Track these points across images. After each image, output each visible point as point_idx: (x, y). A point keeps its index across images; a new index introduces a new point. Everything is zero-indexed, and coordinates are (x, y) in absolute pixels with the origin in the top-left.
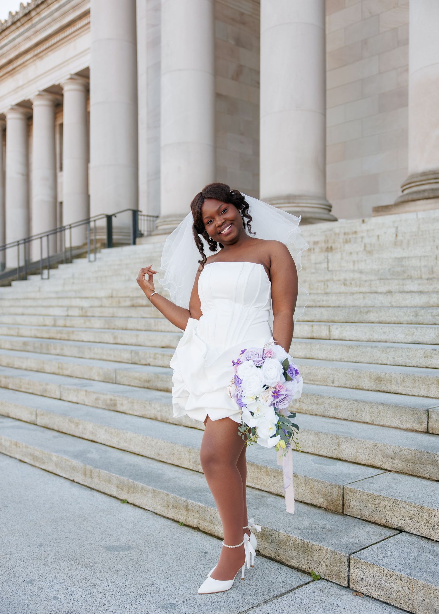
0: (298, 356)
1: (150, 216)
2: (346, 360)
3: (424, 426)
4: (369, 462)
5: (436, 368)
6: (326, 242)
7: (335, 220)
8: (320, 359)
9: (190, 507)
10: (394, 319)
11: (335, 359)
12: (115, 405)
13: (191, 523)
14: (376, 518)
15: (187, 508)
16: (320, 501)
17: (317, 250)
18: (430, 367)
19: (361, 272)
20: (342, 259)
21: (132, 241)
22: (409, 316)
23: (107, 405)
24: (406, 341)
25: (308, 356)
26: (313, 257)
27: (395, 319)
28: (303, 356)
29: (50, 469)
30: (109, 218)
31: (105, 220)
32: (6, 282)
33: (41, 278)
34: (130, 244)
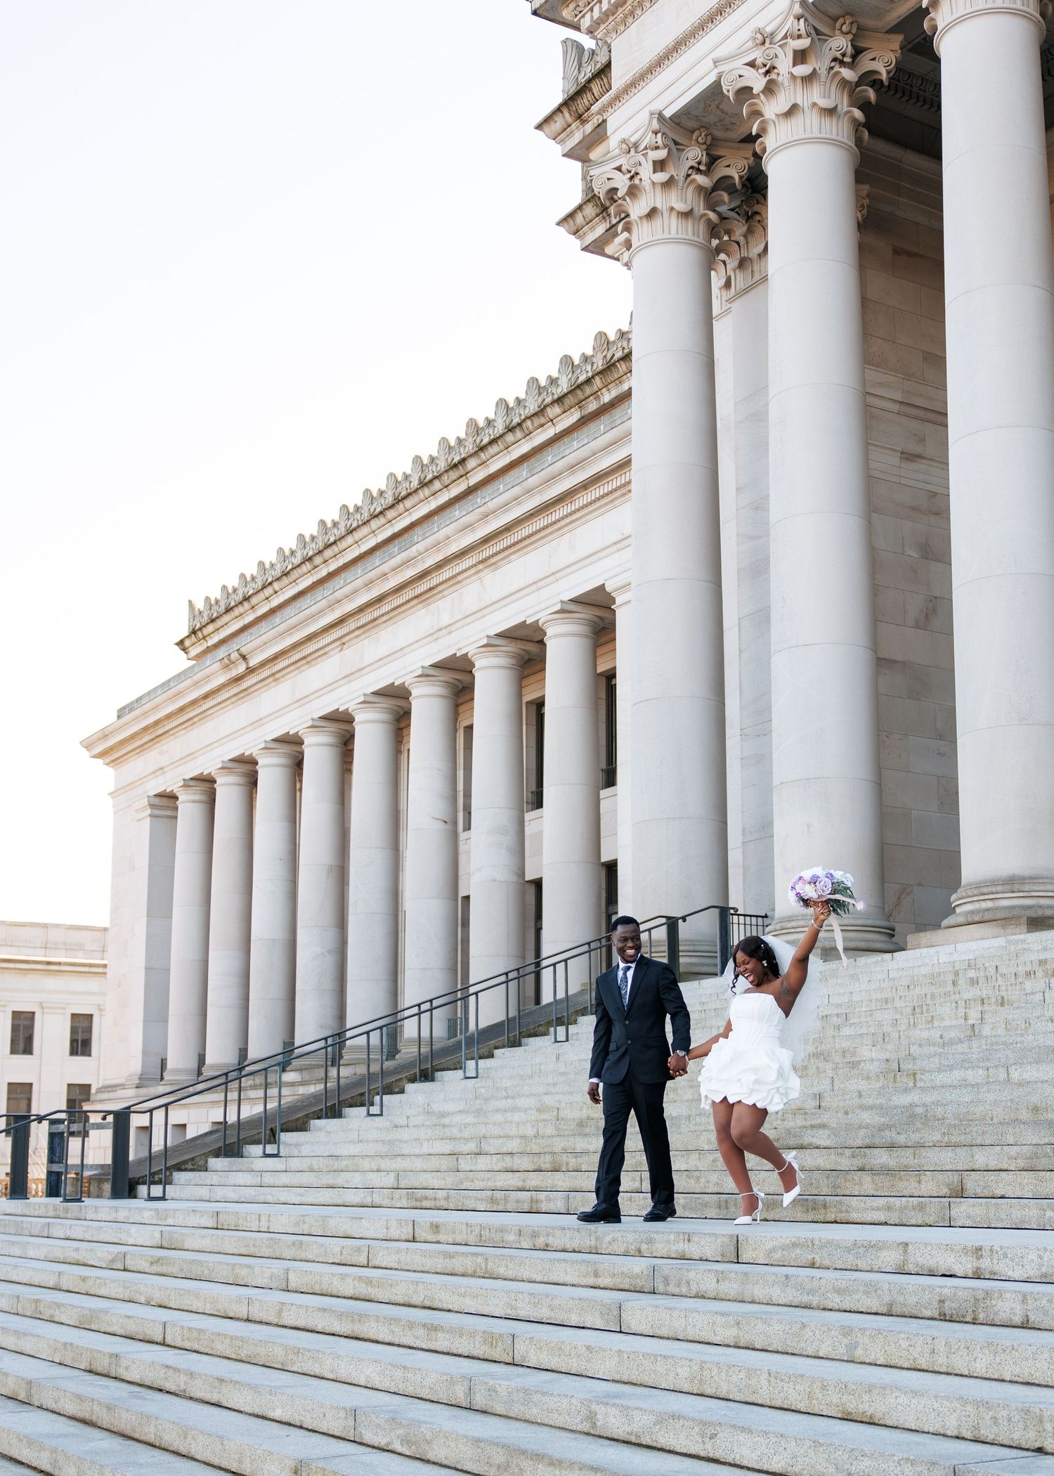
1: (751, 916)
4: (998, 1168)
9: (828, 1205)
13: (829, 1220)
14: (986, 1193)
15: (825, 1206)
16: (945, 1191)
17: (1040, 974)
21: (718, 967)
26: (1028, 985)
30: (672, 924)
31: (664, 928)
32: (484, 1051)
33: (553, 1040)
34: (717, 975)
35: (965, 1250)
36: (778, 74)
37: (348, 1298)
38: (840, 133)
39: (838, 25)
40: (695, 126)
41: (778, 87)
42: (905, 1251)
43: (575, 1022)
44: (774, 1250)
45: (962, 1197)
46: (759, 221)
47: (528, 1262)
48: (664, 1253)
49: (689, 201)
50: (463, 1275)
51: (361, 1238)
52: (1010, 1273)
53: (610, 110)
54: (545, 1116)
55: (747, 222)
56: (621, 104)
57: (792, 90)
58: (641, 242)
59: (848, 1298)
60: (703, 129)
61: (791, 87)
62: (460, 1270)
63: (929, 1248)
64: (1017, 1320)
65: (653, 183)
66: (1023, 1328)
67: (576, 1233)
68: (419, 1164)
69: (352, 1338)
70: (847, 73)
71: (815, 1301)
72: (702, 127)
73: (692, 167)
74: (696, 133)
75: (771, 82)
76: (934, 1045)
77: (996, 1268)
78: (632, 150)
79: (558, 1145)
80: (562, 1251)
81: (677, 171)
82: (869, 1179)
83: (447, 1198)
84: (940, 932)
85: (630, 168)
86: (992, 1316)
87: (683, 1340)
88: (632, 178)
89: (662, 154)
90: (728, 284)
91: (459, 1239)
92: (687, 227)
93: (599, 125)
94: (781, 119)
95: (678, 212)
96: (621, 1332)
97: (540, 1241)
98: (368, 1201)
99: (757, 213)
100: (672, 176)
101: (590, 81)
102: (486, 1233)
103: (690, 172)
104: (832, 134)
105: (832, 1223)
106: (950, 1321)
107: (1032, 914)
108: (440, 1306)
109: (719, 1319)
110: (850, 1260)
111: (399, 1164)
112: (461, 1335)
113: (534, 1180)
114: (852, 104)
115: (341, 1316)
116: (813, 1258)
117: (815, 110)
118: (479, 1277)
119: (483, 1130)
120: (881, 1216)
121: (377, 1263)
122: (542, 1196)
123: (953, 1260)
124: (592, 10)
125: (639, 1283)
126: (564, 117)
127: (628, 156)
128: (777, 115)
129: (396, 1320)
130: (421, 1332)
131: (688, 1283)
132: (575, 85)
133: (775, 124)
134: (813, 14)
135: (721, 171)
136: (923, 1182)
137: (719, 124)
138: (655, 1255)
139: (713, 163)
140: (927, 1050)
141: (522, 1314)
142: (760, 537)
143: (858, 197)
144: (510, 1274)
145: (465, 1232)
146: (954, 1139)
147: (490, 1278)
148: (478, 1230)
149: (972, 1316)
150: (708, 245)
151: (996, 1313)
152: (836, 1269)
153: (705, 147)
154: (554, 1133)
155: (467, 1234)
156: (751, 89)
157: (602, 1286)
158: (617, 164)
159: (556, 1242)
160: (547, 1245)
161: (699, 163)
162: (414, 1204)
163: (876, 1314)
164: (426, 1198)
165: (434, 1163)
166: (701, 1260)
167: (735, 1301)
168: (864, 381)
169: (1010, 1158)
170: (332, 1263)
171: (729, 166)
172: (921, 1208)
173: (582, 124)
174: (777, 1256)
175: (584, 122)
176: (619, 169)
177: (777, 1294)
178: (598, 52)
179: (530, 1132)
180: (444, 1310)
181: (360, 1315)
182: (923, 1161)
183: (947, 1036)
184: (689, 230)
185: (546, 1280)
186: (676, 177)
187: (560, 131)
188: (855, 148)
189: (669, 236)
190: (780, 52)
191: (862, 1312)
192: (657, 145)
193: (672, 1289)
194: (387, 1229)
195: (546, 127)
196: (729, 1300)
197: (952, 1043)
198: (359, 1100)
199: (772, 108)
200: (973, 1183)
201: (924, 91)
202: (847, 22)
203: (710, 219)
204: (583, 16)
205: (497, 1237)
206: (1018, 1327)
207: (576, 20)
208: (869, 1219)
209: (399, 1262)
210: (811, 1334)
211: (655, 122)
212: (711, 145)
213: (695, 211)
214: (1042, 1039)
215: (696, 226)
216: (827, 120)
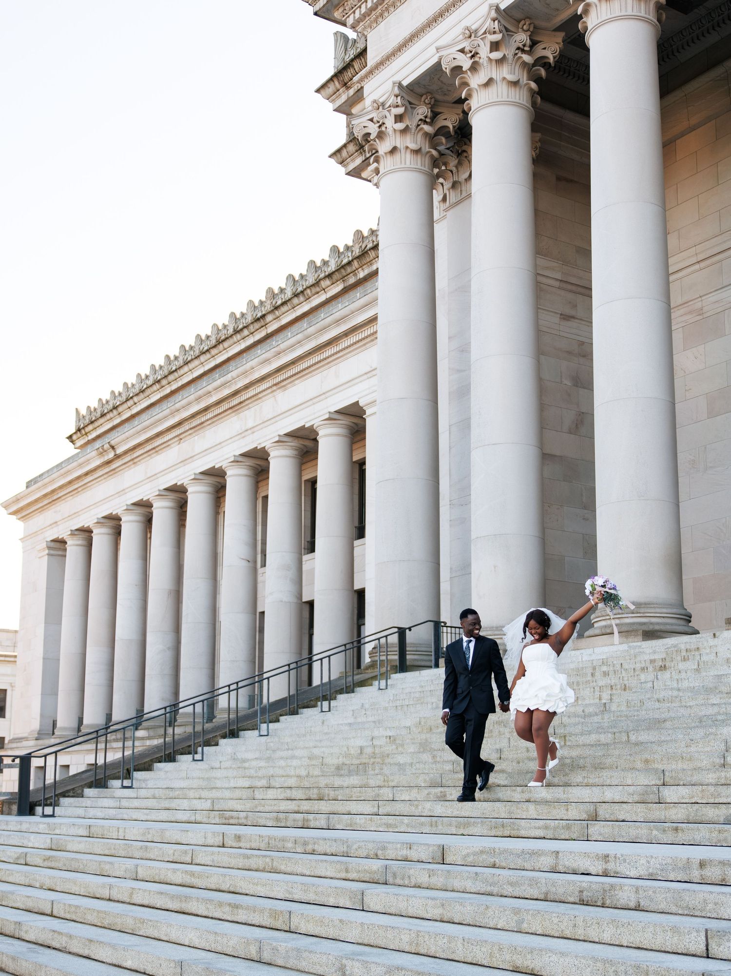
1: (455, 627)
3: (662, 781)
4: (621, 801)
6: (663, 660)
7: (697, 632)
12: (445, 796)
13: (506, 835)
14: (612, 818)
15: (503, 826)
16: (585, 816)
17: (651, 669)
19: (679, 690)
20: (671, 678)
21: (433, 663)
22: (695, 722)
23: (438, 797)
26: (643, 677)
29: (402, 830)
30: (402, 632)
31: (396, 635)
32: (273, 717)
33: (320, 710)
34: (431, 667)
35: (597, 857)
36: (480, 58)
37: (178, 885)
38: (521, 98)
39: (521, 25)
40: (423, 92)
41: (480, 66)
42: (557, 857)
43: (335, 698)
44: (468, 855)
45: (596, 820)
46: (466, 157)
47: (300, 862)
48: (393, 857)
49: (419, 143)
50: (256, 871)
51: (187, 844)
52: (628, 873)
53: (366, 80)
54: (314, 762)
55: (458, 157)
56: (373, 76)
57: (489, 69)
58: (386, 170)
59: (518, 889)
60: (429, 94)
61: (489, 67)
62: (254, 866)
63: (573, 855)
64: (632, 904)
65: (395, 130)
66: (636, 910)
67: (334, 843)
68: (227, 794)
69: (180, 913)
70: (526, 58)
71: (495, 890)
72: (428, 92)
73: (421, 120)
74: (424, 97)
75: (475, 63)
76: (578, 716)
77: (618, 869)
78: (381, 108)
79: (323, 782)
80: (324, 855)
81: (411, 122)
82: (533, 807)
83: (246, 818)
84: (583, 640)
85: (379, 120)
86: (615, 902)
87: (405, 916)
88: (380, 126)
89: (401, 110)
90: (444, 199)
91: (254, 845)
92: (417, 160)
93: (358, 90)
94: (482, 89)
95: (411, 150)
96: (363, 910)
97: (309, 848)
98: (193, 819)
99: (464, 151)
100: (407, 126)
101: (352, 60)
102: (272, 842)
103: (419, 123)
104: (516, 99)
105: (508, 837)
106: (587, 905)
107: (645, 628)
108: (240, 891)
109: (430, 902)
110: (520, 863)
111: (215, 794)
112: (254, 911)
113: (306, 806)
114: (530, 78)
115: (173, 897)
116: (495, 861)
117: (505, 83)
118: (268, 872)
119: (271, 772)
120: (541, 833)
121: (198, 862)
122: (311, 817)
123: (589, 864)
124: (354, 12)
125: (376, 877)
126: (335, 84)
127: (378, 111)
128: (479, 85)
129: (211, 901)
130: (227, 909)
131: (409, 877)
132: (342, 63)
133: (477, 91)
134: (504, 18)
135: (440, 123)
136: (570, 810)
137: (439, 91)
138: (387, 858)
139: (435, 117)
140: (573, 720)
141: (296, 897)
142: (464, 371)
143: (533, 141)
144: (289, 870)
145: (258, 841)
146: (591, 781)
147: (275, 872)
148: (267, 840)
149: (602, 902)
150: (430, 171)
151: (618, 900)
152: (510, 869)
153: (430, 106)
154: (320, 774)
155: (259, 842)
156: (462, 67)
157: (351, 879)
158: (370, 117)
159: (320, 848)
160: (314, 851)
161: (426, 117)
162: (224, 821)
163: (537, 899)
164: (232, 818)
165: (238, 794)
166: (418, 862)
167: (441, 890)
168: (536, 266)
169: (629, 794)
170: (168, 861)
172: (568, 827)
173: (347, 89)
174: (470, 859)
175: (348, 88)
176: (371, 120)
177: (469, 885)
178: (358, 41)
179: (303, 773)
180: (243, 894)
181: (186, 897)
182: (570, 795)
183: (587, 711)
184: (418, 162)
185: (312, 874)
186: (410, 126)
187: (332, 94)
188: (531, 108)
189: (405, 166)
190: (481, 43)
191: (527, 898)
192: (397, 104)
193: (398, 881)
194: (205, 838)
195: (322, 91)
196: (437, 889)
197: (590, 715)
198: (187, 750)
199: (475, 81)
200: (603, 811)
201: (579, 70)
202: (527, 23)
203: (433, 155)
204: (348, 17)
205: (280, 845)
206: (633, 910)
207: (343, 19)
208: (533, 835)
209: (213, 861)
210: (492, 913)
211: (396, 89)
212: (434, 105)
213: (423, 149)
214: (652, 714)
215: (423, 160)
216: (513, 89)
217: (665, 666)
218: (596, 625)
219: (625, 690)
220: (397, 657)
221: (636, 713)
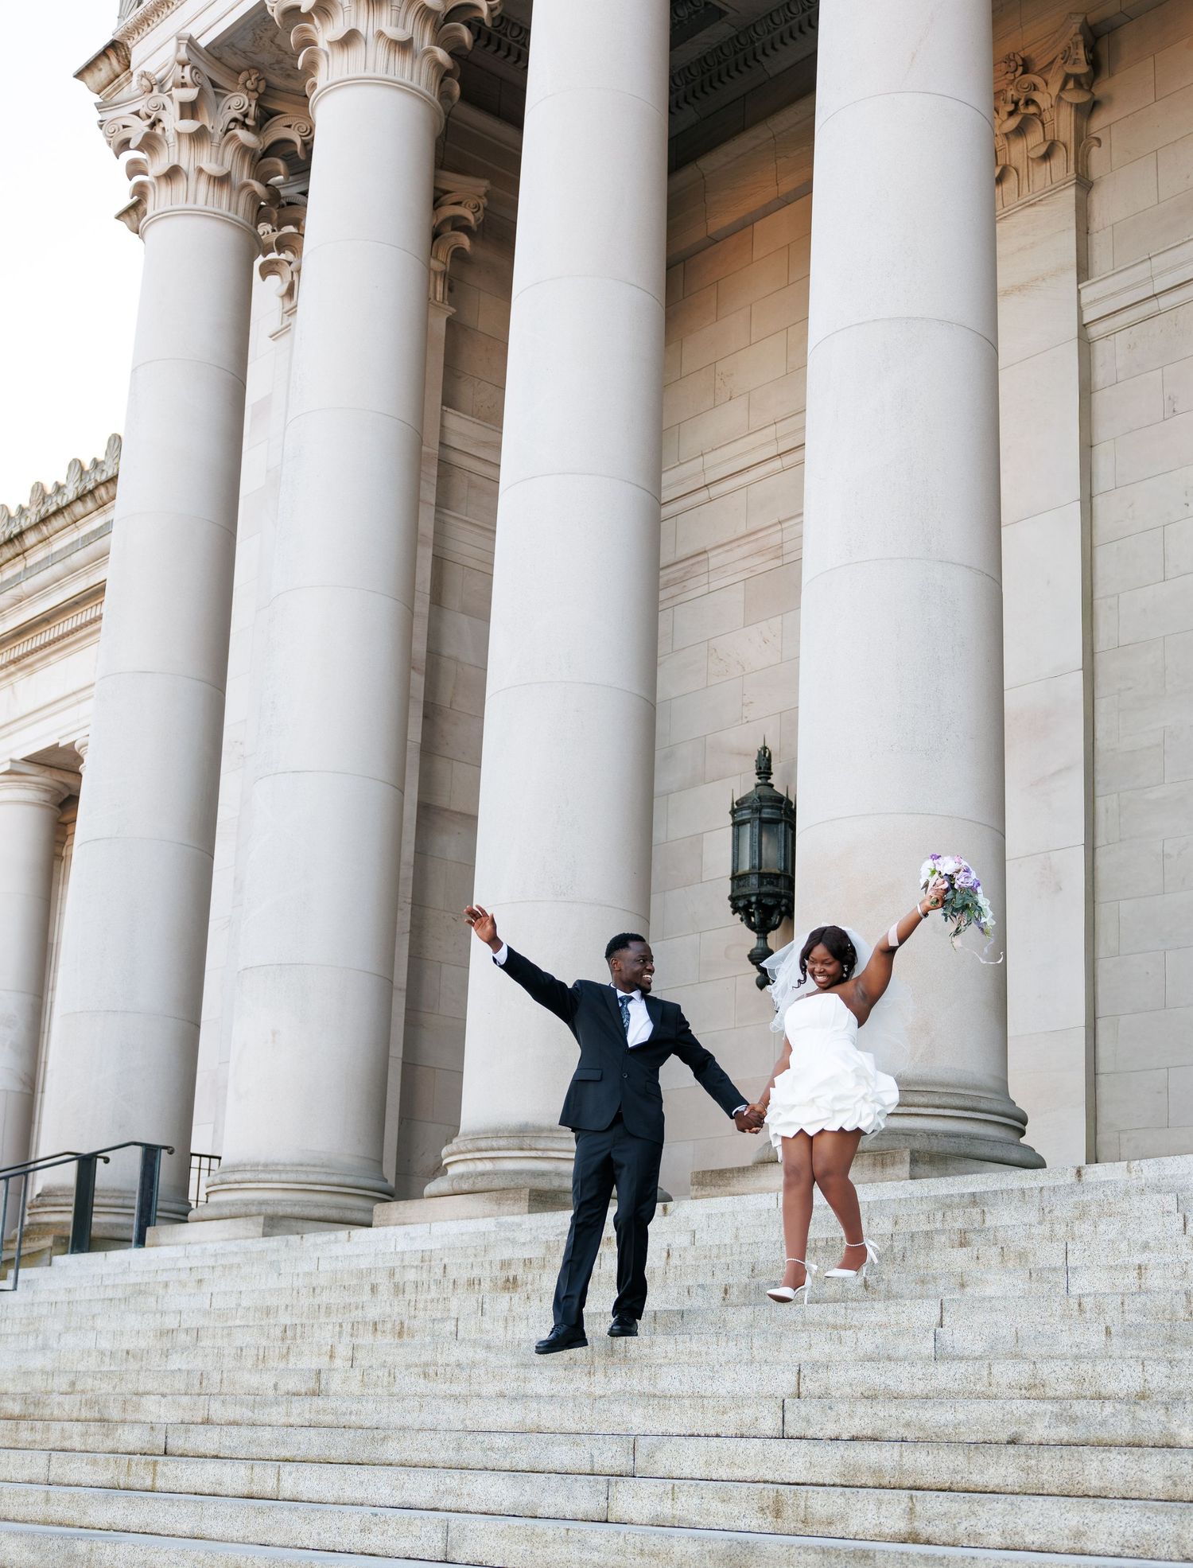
0: (180, 1534)
2: (251, 1540)
5: (374, 1555)
8: (213, 1540)
10: (423, 1457)
11: (235, 1540)
18: (366, 1552)
21: (134, 1235)
22: (448, 1449)
24: (392, 1504)
25: (197, 1532)
27: (426, 1455)
28: (188, 1534)
30: (86, 1164)
31: (71, 1168)
38: (415, 78)
40: (244, 66)
41: (335, 6)
49: (228, 164)
53: (136, 36)
56: (149, 29)
57: (353, 13)
58: (157, 212)
60: (255, 71)
61: (353, 9)
65: (179, 134)
72: (254, 68)
73: (235, 120)
74: (245, 75)
78: (156, 88)
81: (215, 122)
85: (149, 112)
88: (153, 125)
89: (190, 94)
92: (220, 197)
94: (335, 51)
95: (210, 177)
100: (203, 127)
103: (232, 126)
104: (403, 77)
114: (437, 42)
117: (382, 43)
126: (111, 64)
127: (151, 95)
128: (331, 43)
133: (327, 56)
135: (278, 132)
137: (276, 67)
139: (267, 120)
150: (253, 229)
153: (256, 95)
156: (299, 8)
158: (134, 108)
161: (246, 115)
171: (289, 126)
176: (137, 113)
184: (222, 201)
186: (210, 129)
187: (105, 82)
188: (438, 103)
189: (195, 207)
192: (183, 81)
195: (88, 76)
199: (325, 33)
203: (254, 191)
211: (183, 48)
212: (263, 93)
213: (235, 176)
214: (386, 1411)
215: (234, 199)
216: (398, 57)
217: (515, 1278)
218: (452, 1171)
219: (400, 1334)
220: (69, 1218)
221: (355, 1407)
